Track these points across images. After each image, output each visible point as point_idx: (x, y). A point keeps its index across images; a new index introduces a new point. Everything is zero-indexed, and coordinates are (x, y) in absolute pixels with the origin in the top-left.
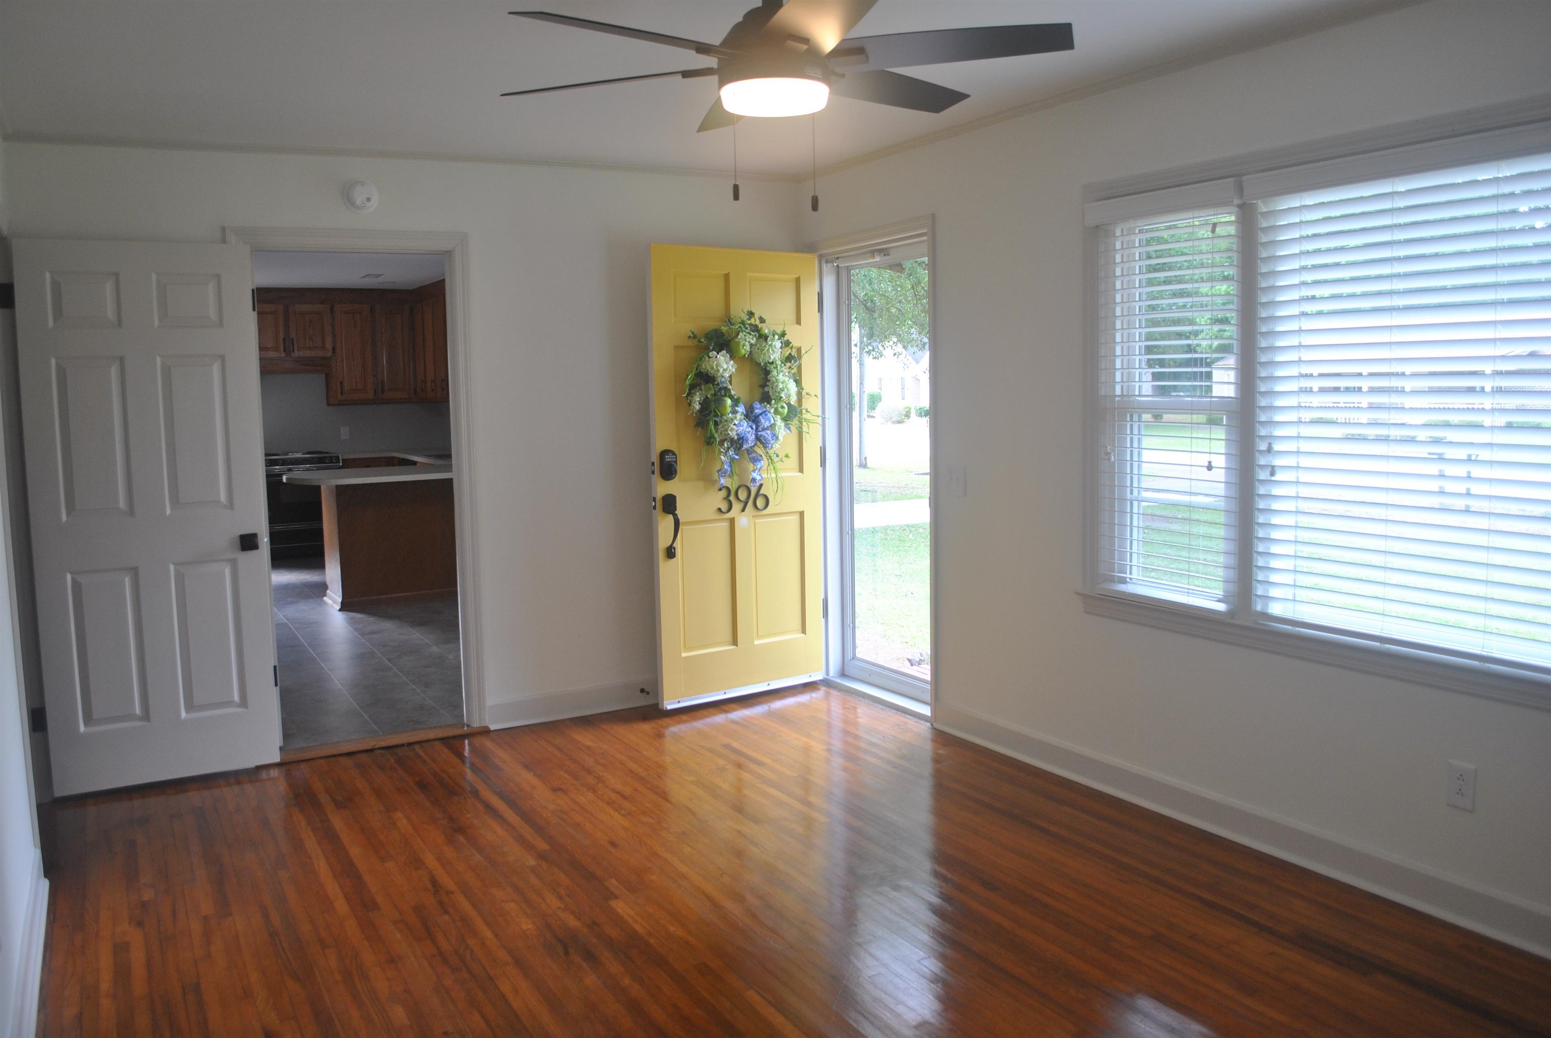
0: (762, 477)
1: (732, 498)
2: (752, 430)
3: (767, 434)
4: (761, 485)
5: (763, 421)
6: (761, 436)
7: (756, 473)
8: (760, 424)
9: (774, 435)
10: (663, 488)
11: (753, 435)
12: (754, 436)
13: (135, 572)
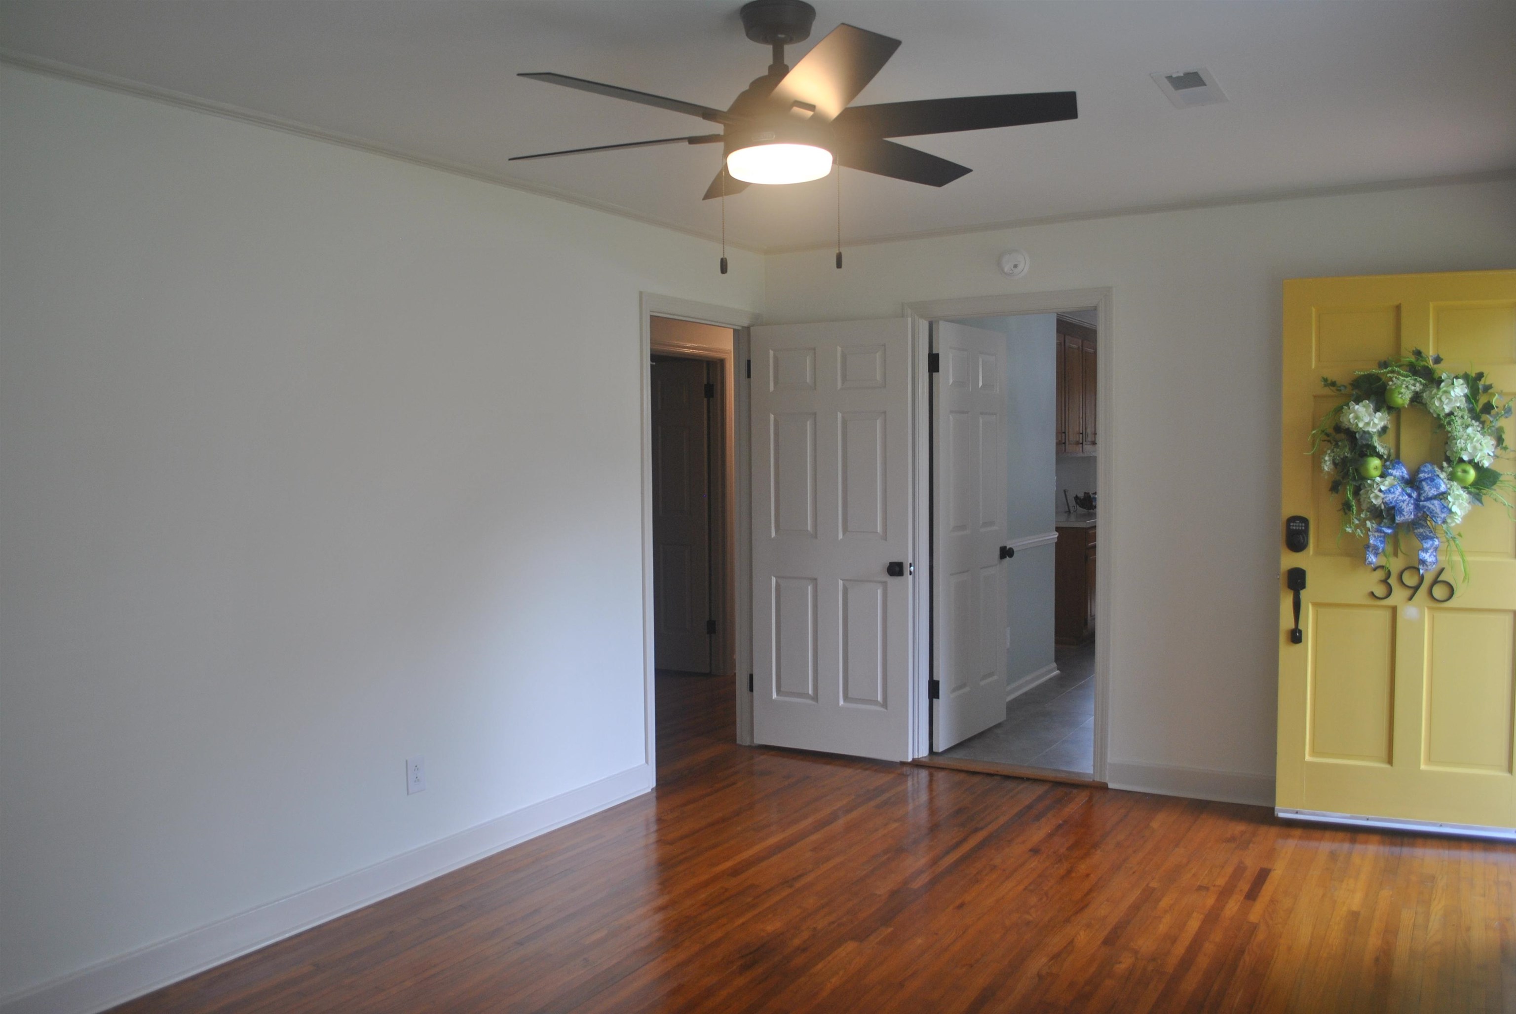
0: (1436, 559)
1: (1392, 581)
2: (1409, 499)
3: (1433, 504)
4: (1442, 570)
5: (1426, 488)
6: (1424, 507)
7: (1428, 554)
8: (1422, 492)
9: (1445, 507)
10: (1290, 560)
11: (1410, 505)
12: (1412, 507)
13: (815, 580)
